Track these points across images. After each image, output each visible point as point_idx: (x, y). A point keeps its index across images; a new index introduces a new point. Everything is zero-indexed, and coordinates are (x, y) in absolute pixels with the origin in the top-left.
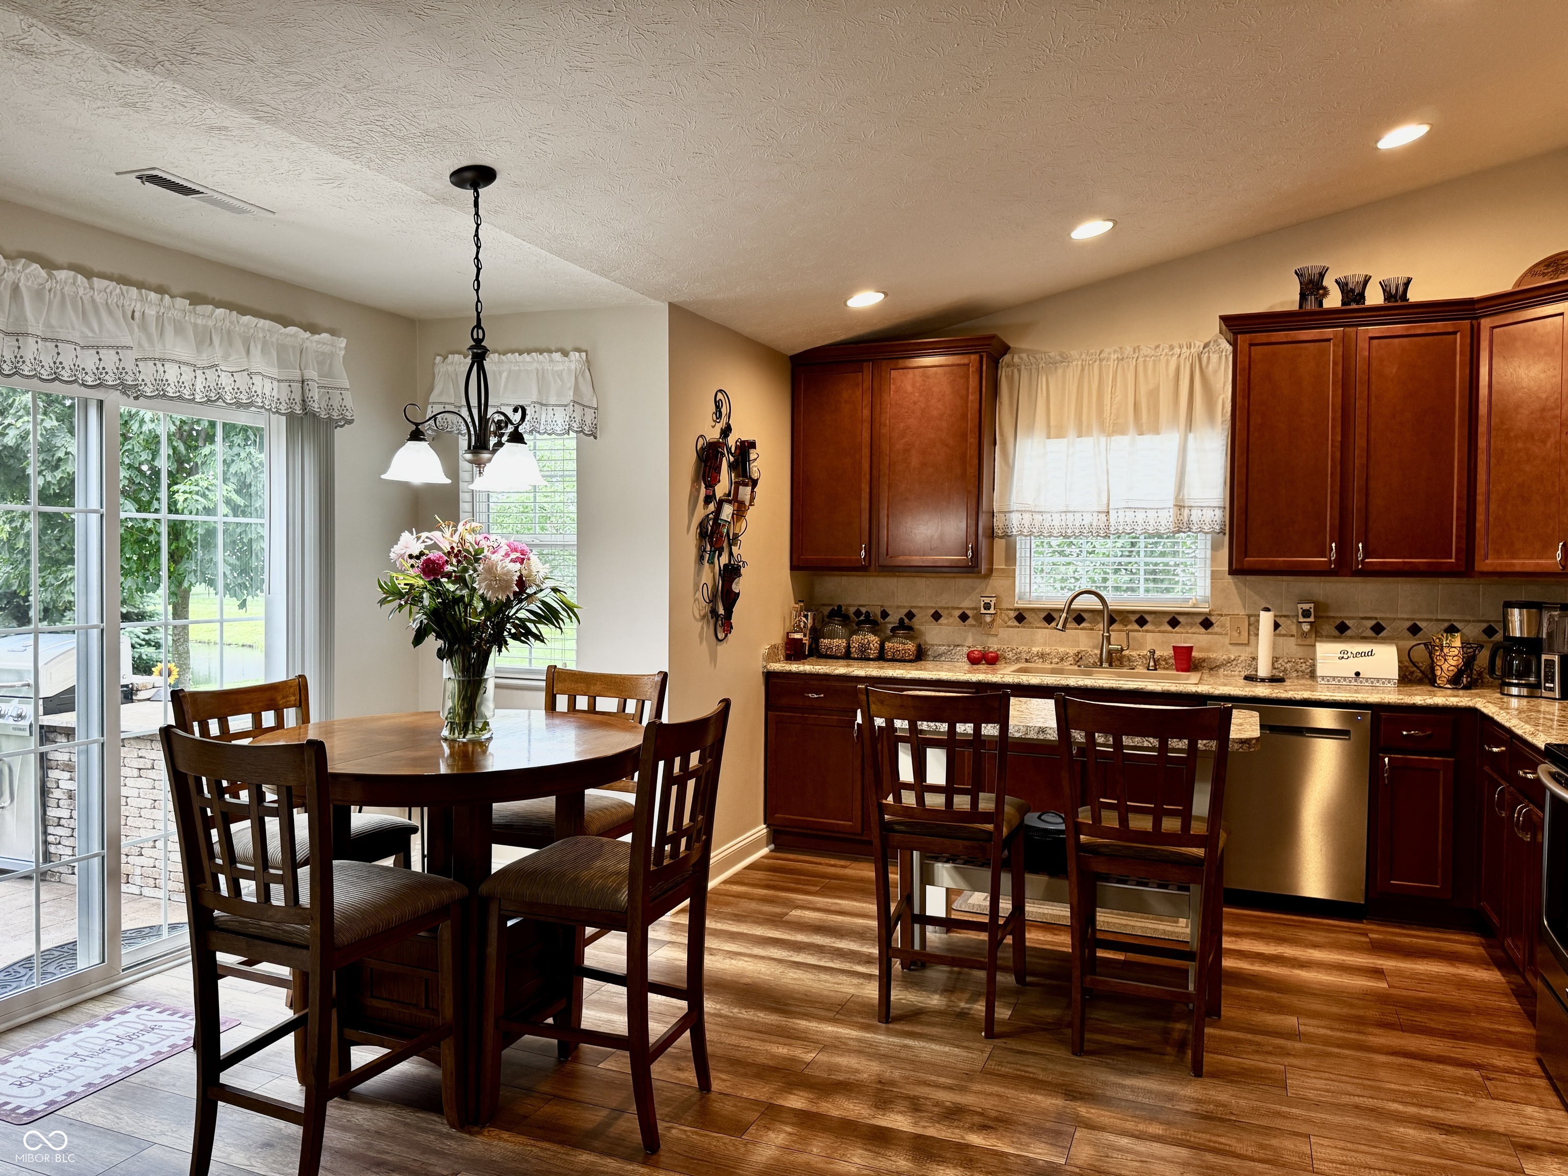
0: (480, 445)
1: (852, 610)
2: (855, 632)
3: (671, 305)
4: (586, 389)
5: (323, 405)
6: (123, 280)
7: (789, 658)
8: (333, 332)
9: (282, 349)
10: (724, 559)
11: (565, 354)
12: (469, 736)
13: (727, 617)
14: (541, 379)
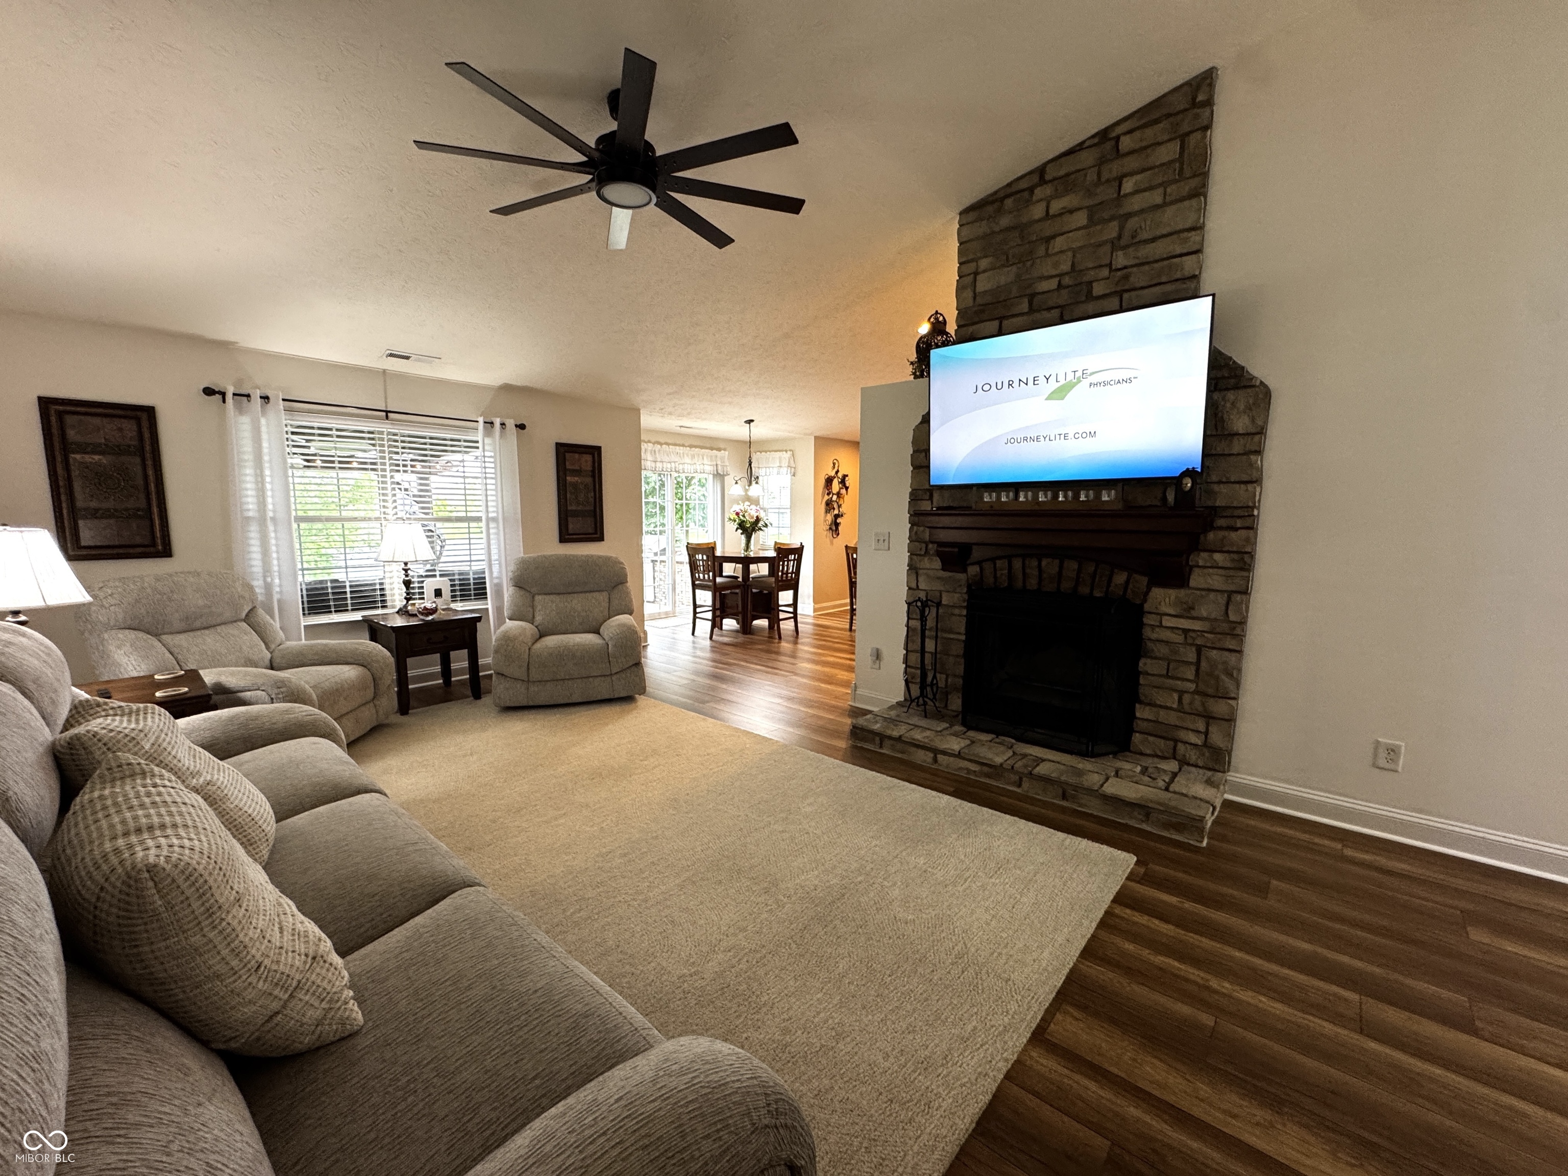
0: (750, 484)
3: (816, 438)
4: (792, 462)
5: (722, 470)
6: (675, 445)
8: (725, 450)
9: (711, 456)
10: (836, 512)
11: (786, 451)
12: (748, 549)
13: (837, 529)
14: (780, 458)
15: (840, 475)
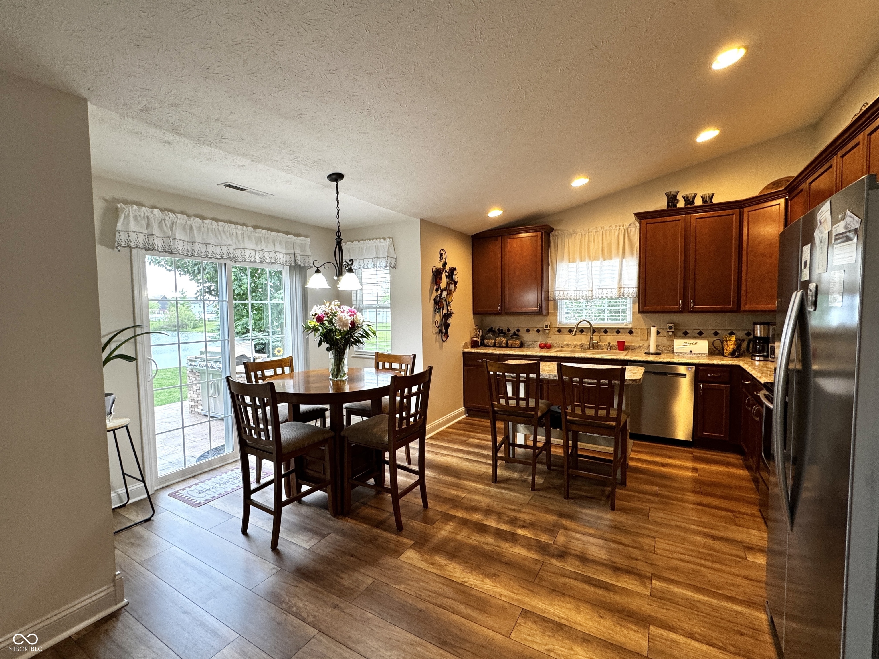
0: (340, 274)
1: (497, 328)
2: (498, 337)
3: (421, 220)
4: (392, 250)
5: (302, 261)
6: (230, 222)
7: (472, 347)
8: (306, 236)
9: (287, 243)
10: (445, 311)
11: (385, 239)
12: (339, 378)
13: (446, 332)
14: (377, 248)
15: (447, 268)
